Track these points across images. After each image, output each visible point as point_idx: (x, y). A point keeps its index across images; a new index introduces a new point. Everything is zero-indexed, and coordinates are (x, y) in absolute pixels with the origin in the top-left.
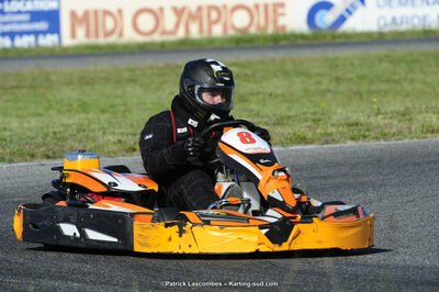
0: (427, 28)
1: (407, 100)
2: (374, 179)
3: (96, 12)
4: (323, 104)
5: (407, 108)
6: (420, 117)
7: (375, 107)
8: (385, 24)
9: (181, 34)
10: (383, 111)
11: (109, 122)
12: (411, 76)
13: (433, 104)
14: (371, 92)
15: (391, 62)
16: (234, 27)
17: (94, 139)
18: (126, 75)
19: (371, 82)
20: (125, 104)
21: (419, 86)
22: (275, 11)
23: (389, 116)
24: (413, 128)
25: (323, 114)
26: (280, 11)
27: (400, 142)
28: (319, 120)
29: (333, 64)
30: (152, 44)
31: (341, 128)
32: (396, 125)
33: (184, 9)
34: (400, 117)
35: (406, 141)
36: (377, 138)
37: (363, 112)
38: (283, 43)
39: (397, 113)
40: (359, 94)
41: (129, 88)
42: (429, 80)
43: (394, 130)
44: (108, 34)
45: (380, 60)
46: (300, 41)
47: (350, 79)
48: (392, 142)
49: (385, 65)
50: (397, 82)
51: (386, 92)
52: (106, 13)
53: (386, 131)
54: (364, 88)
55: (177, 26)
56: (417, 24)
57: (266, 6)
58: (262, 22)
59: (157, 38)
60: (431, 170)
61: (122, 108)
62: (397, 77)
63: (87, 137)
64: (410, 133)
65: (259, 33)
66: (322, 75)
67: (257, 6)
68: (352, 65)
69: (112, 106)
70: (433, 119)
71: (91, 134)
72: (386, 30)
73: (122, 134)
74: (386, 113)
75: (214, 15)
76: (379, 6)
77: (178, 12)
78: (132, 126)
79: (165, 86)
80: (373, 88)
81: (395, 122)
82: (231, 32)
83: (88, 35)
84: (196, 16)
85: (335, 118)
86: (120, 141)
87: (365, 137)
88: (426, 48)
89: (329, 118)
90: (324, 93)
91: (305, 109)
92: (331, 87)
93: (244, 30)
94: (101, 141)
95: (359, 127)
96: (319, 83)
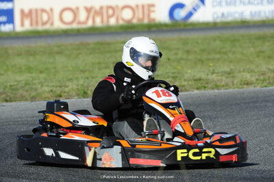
0: (244, 20)
1: (232, 64)
2: (211, 114)
3: (36, 10)
4: (179, 67)
5: (231, 70)
6: (239, 75)
7: (211, 69)
8: (217, 17)
9: (90, 24)
10: (216, 71)
11: (45, 79)
12: (234, 49)
13: (248, 67)
14: (209, 60)
15: (221, 41)
16: (123, 19)
17: (36, 90)
18: (56, 49)
19: (209, 53)
20: (55, 68)
21: (239, 56)
22: (149, 10)
23: (220, 74)
24: (235, 82)
25: (179, 73)
26: (152, 9)
27: (227, 91)
28: (177, 77)
29: (185, 42)
30: (72, 30)
31: (190, 82)
32: (224, 80)
33: (91, 8)
34: (227, 75)
35: (231, 90)
36: (213, 89)
37: (204, 72)
38: (154, 29)
39: (225, 72)
40: (202, 61)
41: (58, 58)
42: (245, 52)
43: (223, 83)
44: (44, 24)
45: (214, 39)
46: (164, 28)
47: (195, 52)
48: (222, 91)
49: (218, 43)
50: (225, 53)
51: (218, 60)
52: (43, 11)
53: (218, 84)
54: (205, 57)
55: (87, 19)
56: (237, 17)
57: (143, 6)
58: (141, 16)
59: (75, 26)
60: (247, 108)
61: (53, 70)
62: (225, 50)
63: (31, 89)
64: (233, 85)
65: (139, 23)
66: (178, 49)
67: (137, 6)
68: (197, 43)
69: (47, 69)
70: (247, 76)
71: (34, 87)
72: (218, 20)
73: (53, 86)
74: (218, 73)
75: (110, 12)
76: (214, 6)
77: (88, 10)
78: (59, 81)
79: (80, 56)
80: (211, 57)
81: (224, 78)
82: (121, 22)
83: (31, 24)
84: (99, 12)
85: (186, 76)
86: (52, 91)
87: (205, 87)
88: (243, 32)
89: (183, 76)
90: (179, 61)
91: (167, 71)
92: (184, 56)
93: (129, 21)
94: (40, 91)
95: (202, 81)
96: (176, 54)
